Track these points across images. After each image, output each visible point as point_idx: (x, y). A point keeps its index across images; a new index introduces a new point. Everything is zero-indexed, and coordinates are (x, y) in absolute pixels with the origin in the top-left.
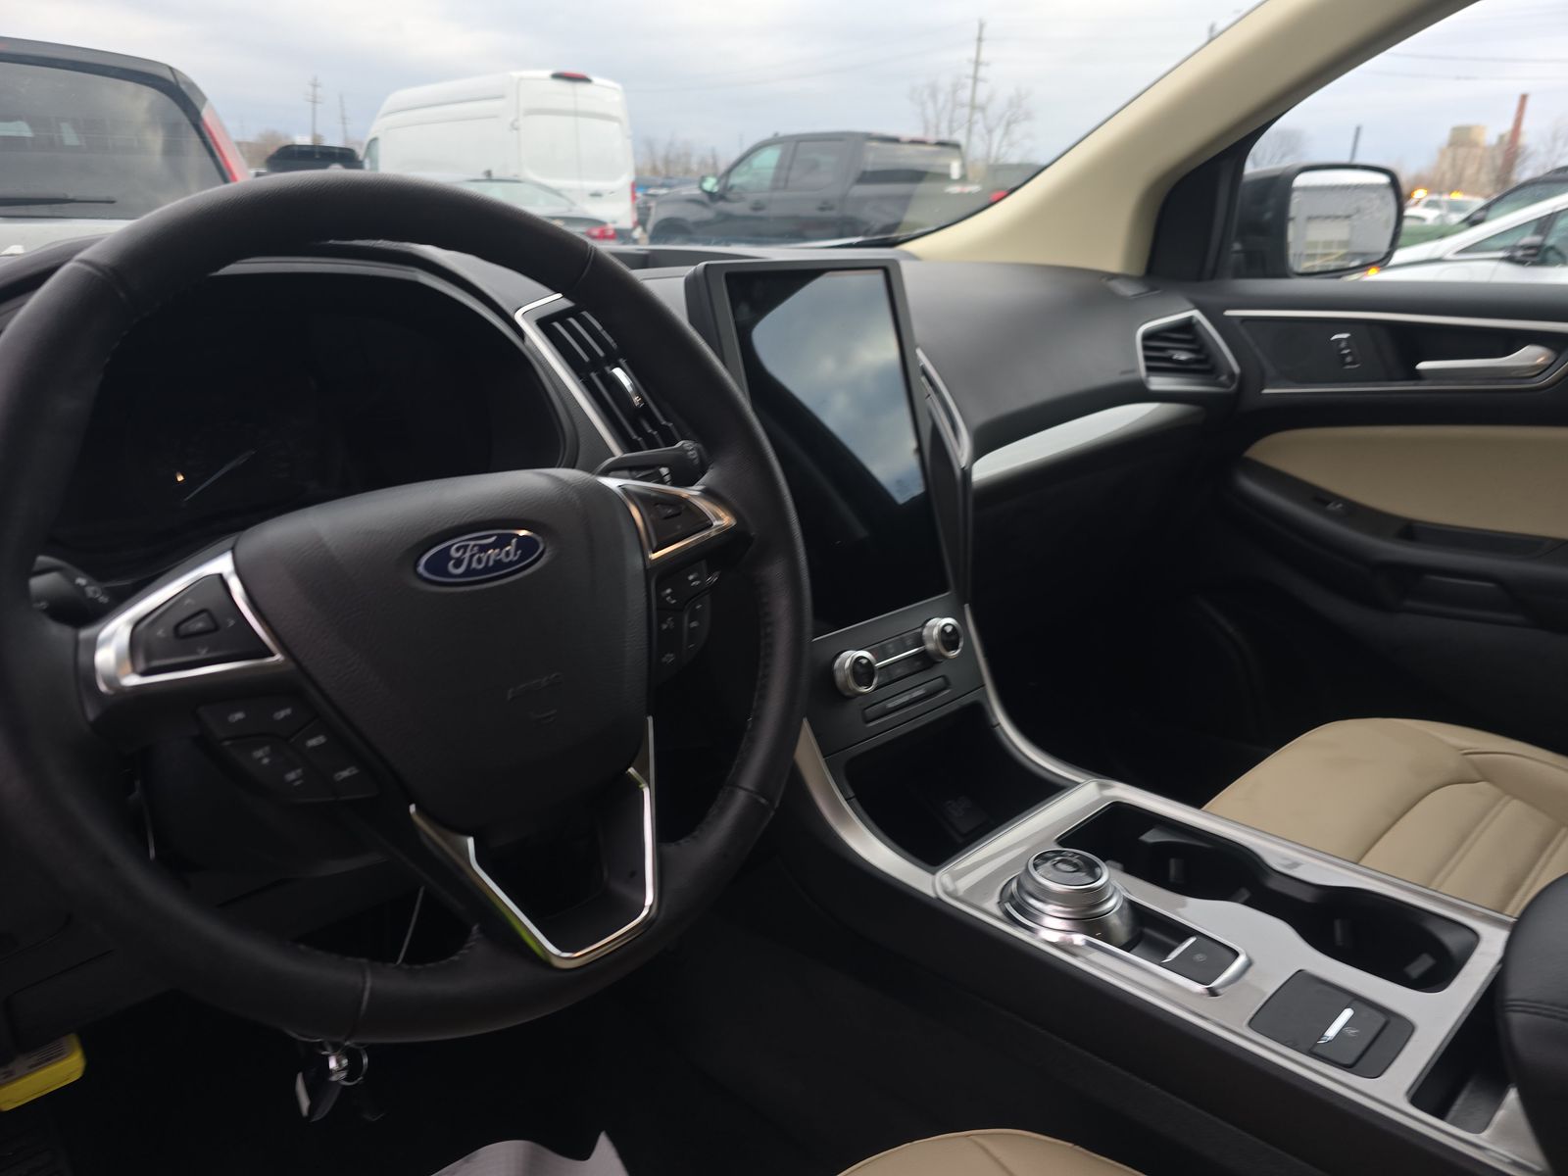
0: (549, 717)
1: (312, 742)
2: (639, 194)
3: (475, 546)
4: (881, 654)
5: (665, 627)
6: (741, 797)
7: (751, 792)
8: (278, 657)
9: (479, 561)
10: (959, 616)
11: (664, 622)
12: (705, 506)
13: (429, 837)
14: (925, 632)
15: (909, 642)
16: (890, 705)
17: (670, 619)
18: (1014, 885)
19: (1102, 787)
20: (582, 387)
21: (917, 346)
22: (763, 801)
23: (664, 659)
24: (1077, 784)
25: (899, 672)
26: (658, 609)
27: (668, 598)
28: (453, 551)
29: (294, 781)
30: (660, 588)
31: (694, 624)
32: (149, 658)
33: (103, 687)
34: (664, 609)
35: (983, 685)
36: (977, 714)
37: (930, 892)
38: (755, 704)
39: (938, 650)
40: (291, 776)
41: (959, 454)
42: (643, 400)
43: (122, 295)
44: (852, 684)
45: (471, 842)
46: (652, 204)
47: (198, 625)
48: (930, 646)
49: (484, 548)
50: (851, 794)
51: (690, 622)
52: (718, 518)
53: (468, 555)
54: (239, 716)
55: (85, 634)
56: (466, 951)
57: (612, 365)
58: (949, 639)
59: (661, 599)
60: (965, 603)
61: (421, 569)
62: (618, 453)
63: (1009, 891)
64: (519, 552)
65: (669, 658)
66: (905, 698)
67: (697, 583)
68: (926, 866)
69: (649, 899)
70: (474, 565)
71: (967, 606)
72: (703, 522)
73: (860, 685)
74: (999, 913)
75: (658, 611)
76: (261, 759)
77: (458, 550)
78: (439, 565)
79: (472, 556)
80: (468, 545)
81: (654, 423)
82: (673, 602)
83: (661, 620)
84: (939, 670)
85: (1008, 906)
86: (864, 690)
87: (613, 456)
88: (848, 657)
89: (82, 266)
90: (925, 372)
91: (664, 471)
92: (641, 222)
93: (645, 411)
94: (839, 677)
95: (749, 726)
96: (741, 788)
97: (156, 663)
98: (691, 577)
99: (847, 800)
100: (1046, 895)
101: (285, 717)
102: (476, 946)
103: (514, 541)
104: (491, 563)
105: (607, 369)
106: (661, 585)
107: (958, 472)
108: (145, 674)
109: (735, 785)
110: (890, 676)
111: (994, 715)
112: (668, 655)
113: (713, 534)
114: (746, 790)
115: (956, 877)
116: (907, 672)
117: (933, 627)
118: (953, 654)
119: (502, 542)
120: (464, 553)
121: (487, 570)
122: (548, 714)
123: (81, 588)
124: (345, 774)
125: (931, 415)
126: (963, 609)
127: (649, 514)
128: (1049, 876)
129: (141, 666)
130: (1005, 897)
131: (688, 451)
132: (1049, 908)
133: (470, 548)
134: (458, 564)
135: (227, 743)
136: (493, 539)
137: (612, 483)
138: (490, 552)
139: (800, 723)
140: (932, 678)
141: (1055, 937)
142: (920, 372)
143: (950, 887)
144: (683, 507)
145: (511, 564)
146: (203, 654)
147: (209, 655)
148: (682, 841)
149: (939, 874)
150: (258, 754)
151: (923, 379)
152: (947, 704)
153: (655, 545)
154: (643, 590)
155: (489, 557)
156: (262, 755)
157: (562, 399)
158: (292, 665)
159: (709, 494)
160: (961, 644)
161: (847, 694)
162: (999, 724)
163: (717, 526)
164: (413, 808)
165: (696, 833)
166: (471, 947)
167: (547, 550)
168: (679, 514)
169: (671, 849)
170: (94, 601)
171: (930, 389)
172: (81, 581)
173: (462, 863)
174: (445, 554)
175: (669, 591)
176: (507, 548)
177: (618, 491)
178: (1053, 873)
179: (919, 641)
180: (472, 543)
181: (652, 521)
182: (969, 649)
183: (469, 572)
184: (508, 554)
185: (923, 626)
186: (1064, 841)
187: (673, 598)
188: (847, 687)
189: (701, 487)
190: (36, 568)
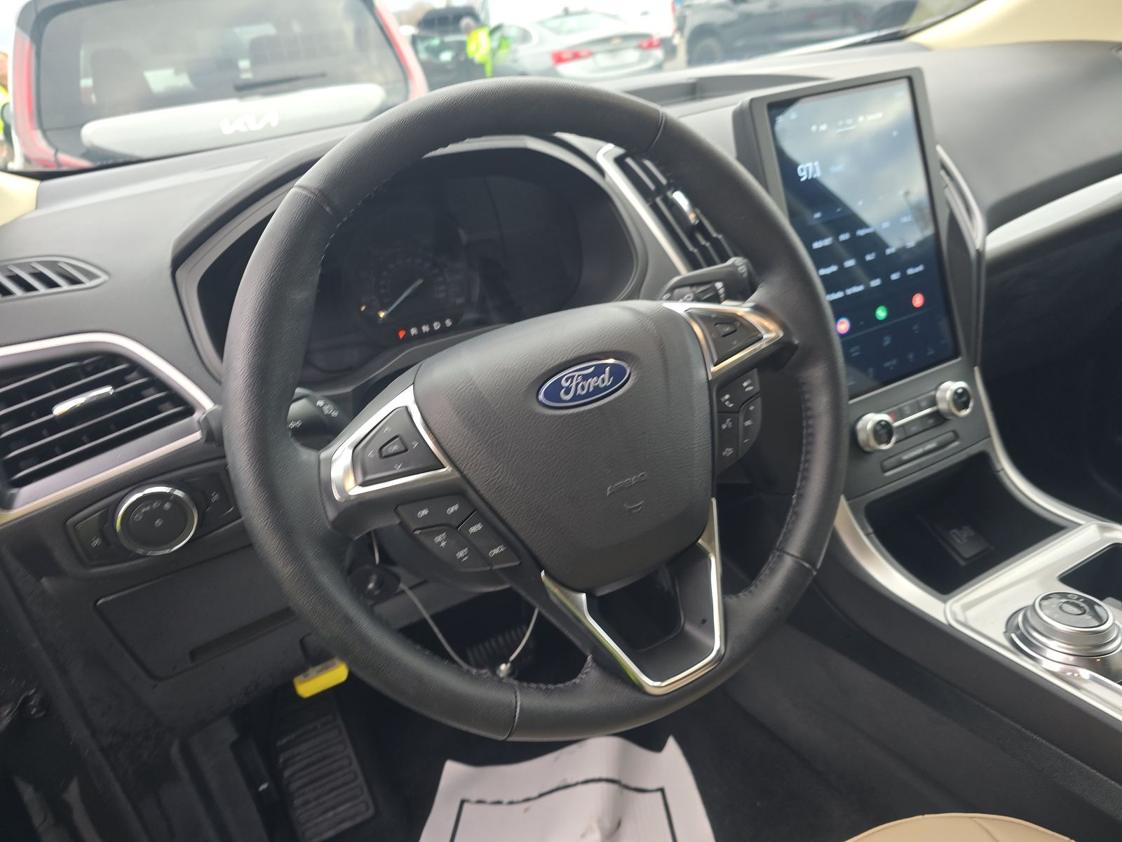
0: (638, 507)
1: (473, 529)
2: (678, 7)
3: (579, 376)
4: (899, 415)
5: (724, 426)
6: (788, 562)
7: (797, 557)
8: (448, 469)
9: (583, 388)
10: (971, 381)
11: (725, 422)
12: (755, 320)
13: (555, 595)
14: (939, 394)
15: (924, 404)
16: (906, 457)
17: (728, 420)
18: (1020, 618)
19: (1103, 529)
20: (650, 210)
21: (937, 143)
22: (807, 565)
23: (724, 453)
24: (1079, 525)
25: (914, 429)
26: (718, 412)
27: (727, 403)
28: (563, 382)
29: (462, 558)
30: (720, 394)
31: (748, 423)
32: (365, 474)
33: (337, 497)
34: (723, 412)
35: (989, 436)
36: (983, 461)
37: (941, 618)
38: (798, 484)
39: (950, 410)
40: (460, 554)
41: (974, 235)
42: (697, 217)
43: (328, 209)
44: (873, 443)
45: (584, 596)
46: (688, 12)
47: (394, 448)
48: (942, 406)
49: (585, 378)
50: (870, 530)
51: (746, 420)
52: (768, 331)
53: (574, 383)
54: (425, 512)
55: (324, 454)
56: (584, 676)
57: (672, 189)
58: (961, 399)
59: (721, 404)
60: (975, 366)
61: (541, 397)
62: (684, 271)
63: (1015, 623)
64: (611, 379)
65: (728, 452)
66: (919, 451)
67: (751, 388)
68: (937, 594)
69: (718, 644)
70: (579, 391)
71: (977, 369)
72: (753, 335)
73: (880, 443)
74: (1007, 643)
75: (719, 413)
76: (440, 543)
77: (567, 380)
78: (553, 393)
79: (577, 384)
80: (574, 376)
81: (707, 236)
82: (731, 405)
83: (722, 421)
84: (949, 427)
85: (1014, 636)
86: (884, 447)
87: (678, 273)
88: (870, 420)
89: (301, 191)
90: (944, 167)
91: (719, 285)
92: (680, 28)
93: (700, 227)
94: (862, 437)
95: (794, 502)
96: (788, 554)
97: (369, 477)
98: (745, 384)
99: (868, 535)
100: (1051, 633)
101: (455, 511)
102: (590, 674)
103: (608, 369)
104: (591, 389)
105: (669, 193)
106: (720, 392)
107: (973, 253)
108: (364, 484)
109: (783, 551)
110: (907, 434)
111: (999, 461)
112: (727, 449)
113: (763, 347)
114: (792, 556)
115: (967, 607)
116: (921, 429)
117: (946, 390)
118: (965, 413)
119: (599, 371)
120: (572, 382)
121: (588, 395)
122: (637, 505)
123: (320, 408)
124: (496, 551)
125: (948, 204)
126: (973, 371)
127: (711, 334)
128: (1056, 616)
129: (360, 480)
130: (1010, 625)
131: (738, 267)
132: (1053, 644)
133: (576, 377)
134: (567, 392)
135: (417, 532)
136: (592, 369)
137: (681, 308)
138: (590, 380)
139: (838, 500)
140: (944, 433)
141: (1057, 668)
142: (939, 166)
143: (961, 618)
144: (738, 324)
145: (606, 388)
146: (398, 469)
147: (403, 470)
148: (741, 594)
149: (949, 603)
150: (438, 539)
151: (943, 173)
152: (956, 454)
153: (716, 360)
154: (708, 398)
155: (589, 384)
156: (440, 539)
157: (634, 224)
158: (457, 475)
159: (758, 309)
160: (971, 404)
161: (867, 449)
162: (1003, 469)
163: (766, 339)
164: (543, 573)
165: (752, 588)
166: (587, 672)
167: (632, 375)
168: (735, 331)
169: (733, 601)
170: (329, 416)
171: (946, 178)
172: (320, 403)
173: (578, 614)
174: (558, 383)
175: (727, 397)
176: (602, 376)
177: (685, 315)
178: (1058, 614)
179: (933, 402)
180: (577, 373)
181: (714, 340)
182: (978, 408)
183: (575, 398)
184: (603, 381)
185: (936, 389)
186: (1067, 579)
187: (731, 403)
188: (868, 445)
189: (752, 304)
190: (295, 397)
